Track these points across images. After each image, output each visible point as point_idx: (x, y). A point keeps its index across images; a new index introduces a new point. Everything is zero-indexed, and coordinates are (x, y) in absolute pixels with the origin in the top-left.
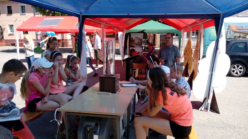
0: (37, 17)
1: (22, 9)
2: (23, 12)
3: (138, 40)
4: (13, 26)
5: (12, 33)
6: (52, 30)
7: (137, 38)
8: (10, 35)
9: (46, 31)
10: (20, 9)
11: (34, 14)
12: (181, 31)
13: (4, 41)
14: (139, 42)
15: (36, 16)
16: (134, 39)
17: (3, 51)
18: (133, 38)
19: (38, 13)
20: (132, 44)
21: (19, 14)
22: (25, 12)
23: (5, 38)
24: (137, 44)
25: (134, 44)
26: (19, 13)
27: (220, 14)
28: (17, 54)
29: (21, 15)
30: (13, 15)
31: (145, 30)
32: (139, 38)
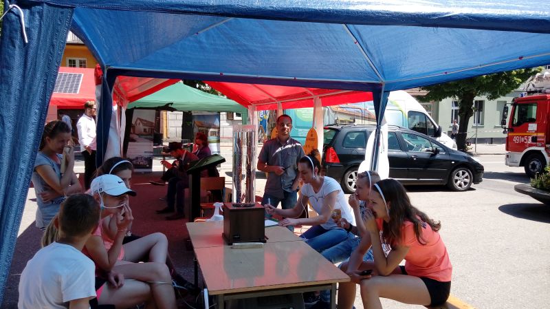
3: (144, 125)
12: (247, 107)
14: (145, 130)
16: (133, 122)
24: (142, 135)
25: (134, 133)
27: (381, 85)
31: (172, 104)
32: (146, 121)
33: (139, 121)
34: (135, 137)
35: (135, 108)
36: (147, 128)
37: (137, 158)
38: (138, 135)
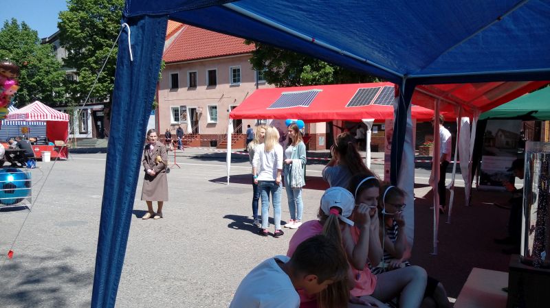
0: (263, 90)
1: (234, 76)
2: (235, 81)
3: (506, 136)
4: (216, 107)
5: (213, 122)
6: (298, 116)
7: (503, 131)
8: (210, 125)
9: (286, 118)
10: (230, 74)
11: (257, 85)
13: (199, 137)
14: (507, 143)
15: (260, 87)
16: (494, 134)
17: (196, 157)
18: (490, 133)
19: (264, 81)
20: (489, 146)
21: (228, 86)
22: (239, 81)
23: (200, 132)
24: (503, 148)
25: (494, 146)
26: (228, 83)
28: (227, 165)
29: (231, 86)
30: (218, 87)
31: (536, 112)
32: (509, 132)
33: (500, 133)
34: (495, 150)
35: (489, 118)
36: (510, 140)
37: (496, 174)
38: (499, 148)
